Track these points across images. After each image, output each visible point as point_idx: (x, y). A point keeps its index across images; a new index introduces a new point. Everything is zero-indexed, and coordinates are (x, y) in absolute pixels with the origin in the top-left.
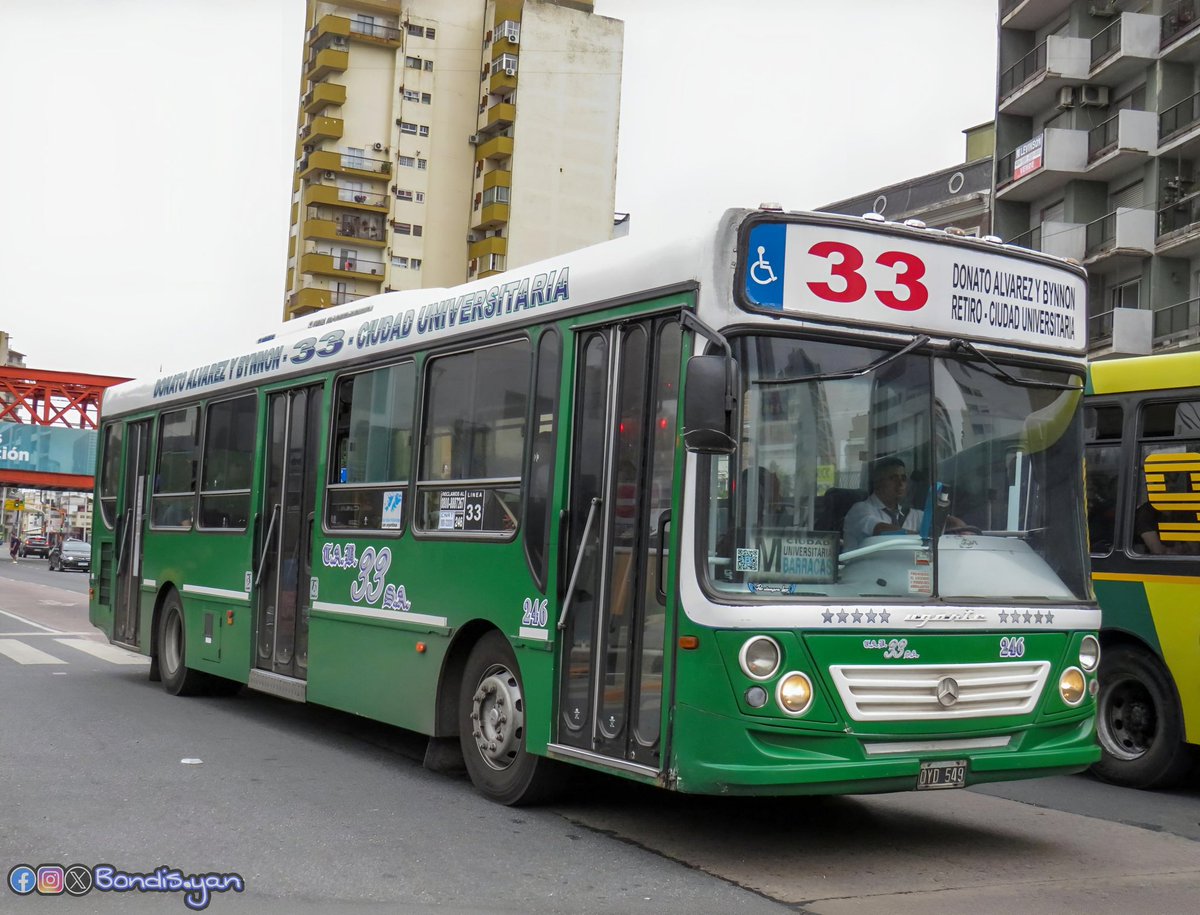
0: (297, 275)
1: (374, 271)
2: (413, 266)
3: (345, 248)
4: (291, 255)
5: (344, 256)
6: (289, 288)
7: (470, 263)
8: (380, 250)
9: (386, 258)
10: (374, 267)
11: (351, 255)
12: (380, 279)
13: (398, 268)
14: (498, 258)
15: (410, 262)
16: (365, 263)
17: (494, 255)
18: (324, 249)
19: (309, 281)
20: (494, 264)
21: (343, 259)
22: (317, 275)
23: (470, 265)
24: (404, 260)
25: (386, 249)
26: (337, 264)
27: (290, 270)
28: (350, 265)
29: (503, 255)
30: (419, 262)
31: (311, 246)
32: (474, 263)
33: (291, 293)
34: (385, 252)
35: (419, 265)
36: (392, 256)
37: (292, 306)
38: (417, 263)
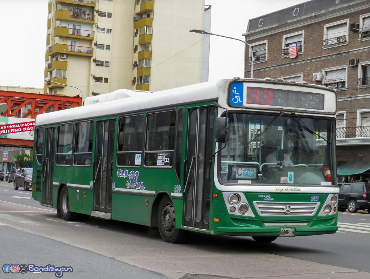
0: (52, 38)
1: (89, 35)
2: (108, 32)
3: (75, 24)
4: (49, 28)
5: (74, 28)
6: (48, 44)
7: (135, 30)
8: (92, 24)
9: (94, 29)
10: (89, 33)
11: (78, 27)
12: (91, 39)
13: (100, 33)
14: (149, 28)
15: (106, 30)
16: (85, 31)
17: (147, 26)
18: (64, 25)
19: (57, 40)
20: (147, 31)
21: (74, 29)
22: (62, 37)
23: (135, 31)
24: (103, 29)
25: (95, 24)
26: (71, 32)
27: (49, 35)
28: (78, 32)
29: (151, 26)
30: (111, 30)
31: (58, 23)
32: (137, 30)
33: (49, 46)
34: (94, 26)
35: (110, 32)
36: (97, 28)
37: (49, 52)
38: (109, 31)
